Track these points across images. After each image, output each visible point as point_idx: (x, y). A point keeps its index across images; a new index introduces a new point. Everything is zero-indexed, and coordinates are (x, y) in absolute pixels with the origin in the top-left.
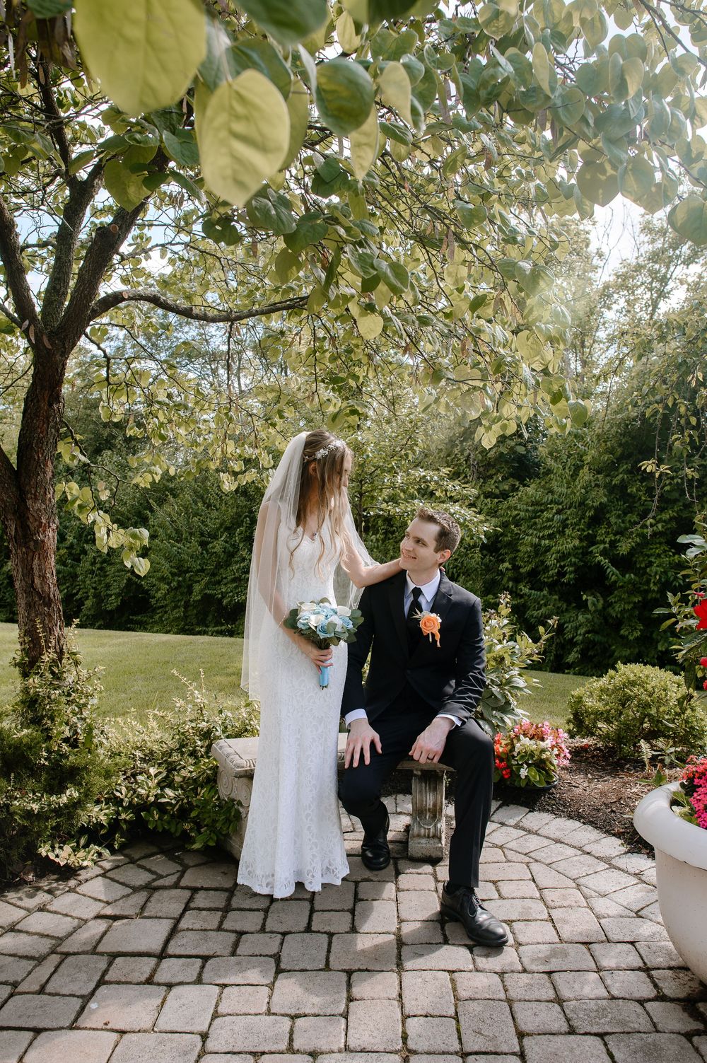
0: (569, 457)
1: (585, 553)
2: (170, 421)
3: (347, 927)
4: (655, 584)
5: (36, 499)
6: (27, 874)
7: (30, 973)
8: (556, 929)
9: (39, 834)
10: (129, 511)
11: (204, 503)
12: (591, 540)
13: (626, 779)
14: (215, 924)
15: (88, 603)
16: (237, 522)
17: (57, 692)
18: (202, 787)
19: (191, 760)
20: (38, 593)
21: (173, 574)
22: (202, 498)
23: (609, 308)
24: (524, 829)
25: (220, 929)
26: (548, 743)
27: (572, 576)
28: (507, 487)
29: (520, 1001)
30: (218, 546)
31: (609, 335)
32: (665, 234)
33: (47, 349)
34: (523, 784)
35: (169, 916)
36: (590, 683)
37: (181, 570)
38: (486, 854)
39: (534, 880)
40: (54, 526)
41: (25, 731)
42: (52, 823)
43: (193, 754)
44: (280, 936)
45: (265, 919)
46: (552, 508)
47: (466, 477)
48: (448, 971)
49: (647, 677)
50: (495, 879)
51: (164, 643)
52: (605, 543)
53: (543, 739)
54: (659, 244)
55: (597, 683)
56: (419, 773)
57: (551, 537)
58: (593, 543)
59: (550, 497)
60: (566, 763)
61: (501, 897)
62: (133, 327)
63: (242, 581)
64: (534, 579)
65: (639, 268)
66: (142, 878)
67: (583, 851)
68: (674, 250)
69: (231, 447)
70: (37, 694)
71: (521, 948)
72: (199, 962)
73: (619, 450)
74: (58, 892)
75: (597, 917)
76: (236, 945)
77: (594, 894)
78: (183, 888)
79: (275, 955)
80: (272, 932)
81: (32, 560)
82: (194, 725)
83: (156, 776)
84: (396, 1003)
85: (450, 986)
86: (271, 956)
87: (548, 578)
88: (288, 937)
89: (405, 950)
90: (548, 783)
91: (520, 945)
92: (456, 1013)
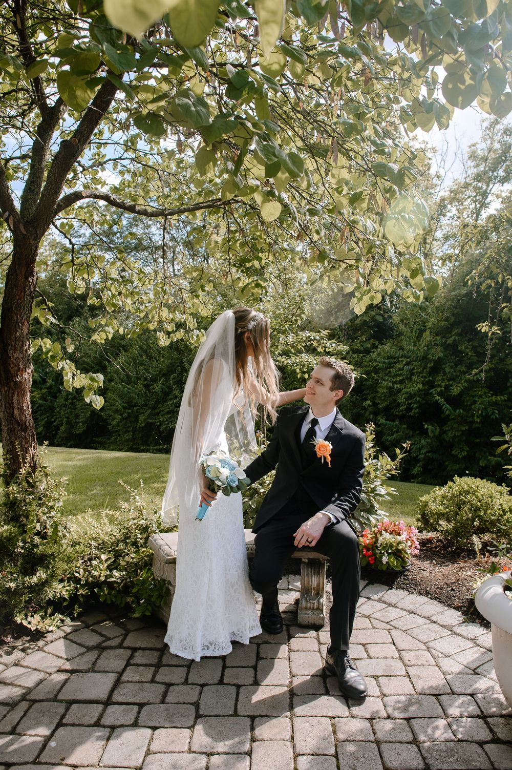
0: (415, 323)
1: (426, 394)
2: (120, 293)
3: (251, 681)
4: (478, 417)
5: (15, 350)
6: (6, 637)
7: (5, 716)
8: (412, 683)
9: (15, 606)
10: (92, 362)
11: (147, 356)
12: (431, 385)
13: (462, 564)
14: (149, 677)
15: (62, 428)
16: (171, 370)
17: (31, 497)
18: (141, 570)
19: (133, 549)
20: (17, 421)
21: (125, 408)
22: (146, 352)
23: (444, 216)
24: (385, 603)
25: (153, 681)
26: (403, 537)
27: (417, 411)
28: (369, 346)
29: (386, 742)
30: (157, 387)
31: (444, 235)
32: (486, 160)
33: (23, 234)
34: (384, 568)
35: (114, 670)
36: (434, 492)
37: (130, 404)
38: (358, 622)
39: (394, 643)
40: (29, 371)
41: (6, 527)
42: (25, 598)
43: (135, 544)
44: (199, 687)
45: (188, 674)
46: (402, 361)
47: (339, 338)
48: (330, 717)
49: (478, 487)
50: (364, 642)
51: (117, 458)
52: (441, 387)
53: (399, 534)
54: (481, 168)
55: (439, 491)
56: (307, 561)
57: (401, 382)
58: (433, 387)
59: (401, 353)
60: (417, 552)
61: (369, 657)
62: (92, 223)
63: (174, 413)
64: (388, 412)
65: (467, 186)
66: (94, 640)
67: (430, 620)
68: (493, 172)
69: (165, 313)
70: (15, 498)
71: (386, 699)
72: (136, 708)
73: (452, 319)
74: (29, 651)
75: (444, 674)
76: (165, 694)
77: (440, 655)
78: (125, 648)
79: (195, 703)
80: (193, 684)
81: (13, 396)
82: (135, 521)
83: (106, 561)
84: (289, 744)
85: (331, 729)
86: (192, 704)
87: (399, 412)
88: (206, 688)
89: (295, 699)
90: (403, 567)
91: (385, 695)
92: (336, 752)
